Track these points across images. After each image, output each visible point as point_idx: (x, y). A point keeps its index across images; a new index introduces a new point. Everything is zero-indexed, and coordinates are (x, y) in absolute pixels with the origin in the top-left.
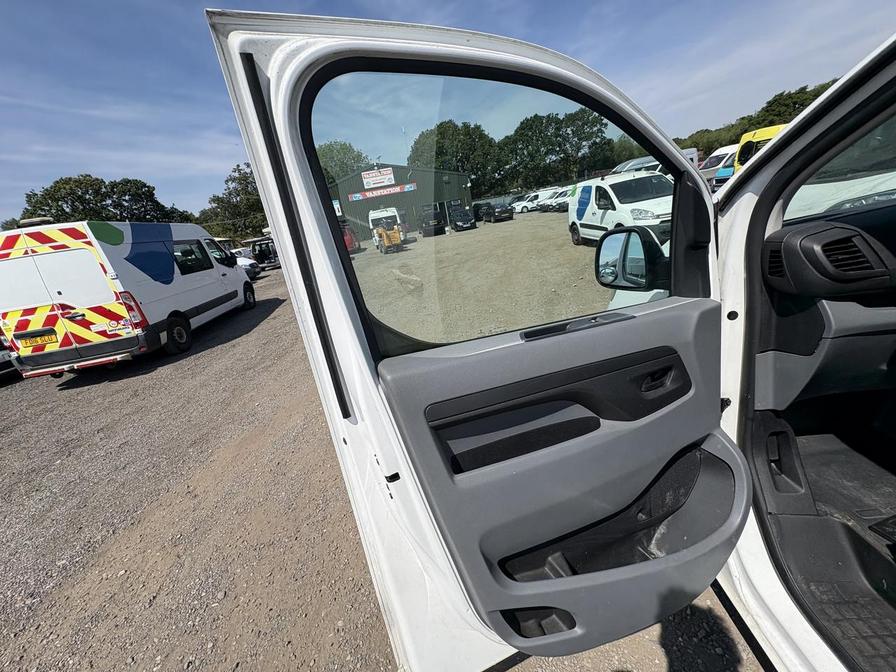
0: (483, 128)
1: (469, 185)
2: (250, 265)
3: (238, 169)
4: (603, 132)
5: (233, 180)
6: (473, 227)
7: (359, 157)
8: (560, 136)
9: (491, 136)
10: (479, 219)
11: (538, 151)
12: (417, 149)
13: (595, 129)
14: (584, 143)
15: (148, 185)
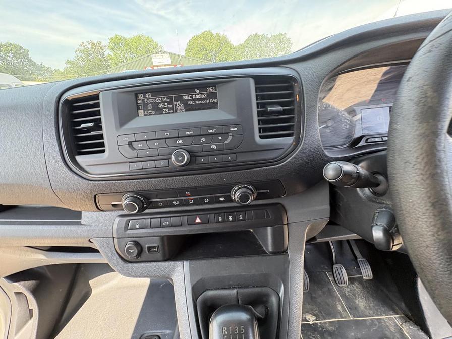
0: (227, 37)
3: (82, 45)
5: (80, 51)
7: (156, 46)
8: (268, 47)
9: (231, 43)
12: (190, 45)
13: (286, 45)
15: (24, 48)
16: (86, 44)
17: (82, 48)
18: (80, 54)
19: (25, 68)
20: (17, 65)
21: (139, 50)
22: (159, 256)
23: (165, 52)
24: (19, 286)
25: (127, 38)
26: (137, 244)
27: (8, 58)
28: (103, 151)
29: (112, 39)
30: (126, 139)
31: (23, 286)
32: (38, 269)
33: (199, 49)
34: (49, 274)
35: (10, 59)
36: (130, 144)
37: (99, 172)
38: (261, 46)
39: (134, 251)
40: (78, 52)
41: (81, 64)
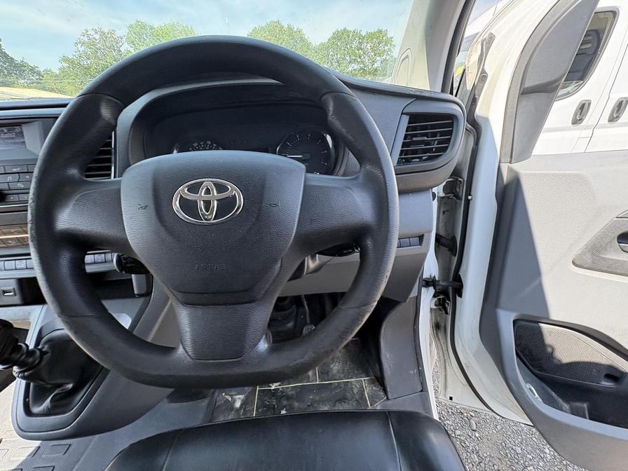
17: (86, 39)
18: (82, 49)
22: (17, 299)
25: (155, 26)
29: (131, 26)
38: (351, 47)
40: (80, 45)
41: (85, 63)
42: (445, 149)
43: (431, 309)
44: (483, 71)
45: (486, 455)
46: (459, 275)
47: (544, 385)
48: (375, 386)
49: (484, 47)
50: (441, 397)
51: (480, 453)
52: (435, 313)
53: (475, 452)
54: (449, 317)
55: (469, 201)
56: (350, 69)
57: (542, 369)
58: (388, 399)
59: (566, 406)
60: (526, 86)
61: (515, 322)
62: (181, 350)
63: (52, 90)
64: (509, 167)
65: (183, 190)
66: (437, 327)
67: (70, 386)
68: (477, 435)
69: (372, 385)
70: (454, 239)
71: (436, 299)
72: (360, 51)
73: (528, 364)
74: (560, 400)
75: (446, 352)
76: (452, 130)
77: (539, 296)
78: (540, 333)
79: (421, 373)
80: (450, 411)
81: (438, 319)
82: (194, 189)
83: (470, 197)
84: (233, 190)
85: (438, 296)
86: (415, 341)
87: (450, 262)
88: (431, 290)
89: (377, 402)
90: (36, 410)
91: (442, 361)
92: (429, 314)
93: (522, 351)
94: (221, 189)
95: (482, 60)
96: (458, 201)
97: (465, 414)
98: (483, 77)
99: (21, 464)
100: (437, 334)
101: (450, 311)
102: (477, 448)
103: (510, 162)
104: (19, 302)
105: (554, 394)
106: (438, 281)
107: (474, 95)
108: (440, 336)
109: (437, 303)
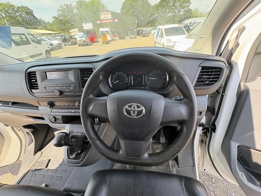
1: (136, 22)
2: (58, 44)
3: (61, 6)
4: (189, 6)
5: (60, 10)
6: (135, 38)
7: (103, 7)
8: (174, 6)
9: (150, 3)
10: (138, 35)
11: (166, 11)
12: (124, 5)
13: (187, 4)
14: (182, 10)
15: (30, 9)
16: (63, 6)
17: (61, 8)
18: (60, 13)
19: (32, 21)
20: (28, 20)
21: (93, 9)
22: (61, 122)
23: (108, 11)
24: (27, 130)
25: (87, 1)
26: (54, 117)
27: (23, 15)
28: (38, 89)
29: (77, 2)
30: (44, 86)
31: (29, 130)
32: (33, 125)
33: (129, 8)
34: (38, 127)
35: (24, 16)
36: (45, 87)
37: (38, 95)
38: (169, 5)
39: (53, 119)
40: (59, 11)
41: (61, 18)
42: (216, 81)
43: (200, 135)
44: (238, 43)
45: (218, 194)
46: (215, 124)
47: (249, 173)
48: (174, 162)
49: (240, 33)
50: (200, 168)
51: (215, 192)
52: (202, 137)
53: (213, 192)
54: (208, 139)
55: (223, 95)
56: (168, 16)
57: (248, 167)
58: (179, 167)
59: (258, 183)
60: (258, 51)
61: (238, 146)
62: (121, 152)
63: (50, 30)
64: (244, 84)
65: (127, 107)
66: (202, 141)
67: (80, 152)
68: (215, 185)
69: (173, 161)
70: (214, 108)
71: (203, 131)
72: (174, 7)
73: (243, 164)
74: (256, 180)
75: (204, 152)
76: (220, 74)
77: (252, 138)
78: (250, 153)
79: (193, 160)
80: (203, 173)
81: (203, 139)
82: (130, 107)
83: (224, 94)
84: (142, 108)
85: (204, 130)
86: (192, 147)
87: (211, 118)
88: (201, 128)
89: (174, 168)
90: (71, 157)
91: (203, 155)
92: (199, 137)
93: (240, 158)
94: (138, 107)
95: (237, 38)
96: (218, 94)
97: (210, 176)
98: (237, 45)
99: (57, 168)
100: (202, 144)
101: (209, 136)
102: (214, 190)
103: (246, 82)
104: (62, 122)
105: (253, 177)
106: (205, 125)
107: (232, 52)
108: (203, 146)
109: (203, 132)
